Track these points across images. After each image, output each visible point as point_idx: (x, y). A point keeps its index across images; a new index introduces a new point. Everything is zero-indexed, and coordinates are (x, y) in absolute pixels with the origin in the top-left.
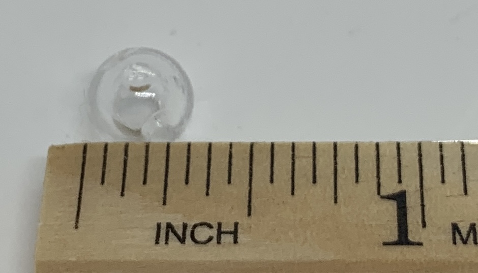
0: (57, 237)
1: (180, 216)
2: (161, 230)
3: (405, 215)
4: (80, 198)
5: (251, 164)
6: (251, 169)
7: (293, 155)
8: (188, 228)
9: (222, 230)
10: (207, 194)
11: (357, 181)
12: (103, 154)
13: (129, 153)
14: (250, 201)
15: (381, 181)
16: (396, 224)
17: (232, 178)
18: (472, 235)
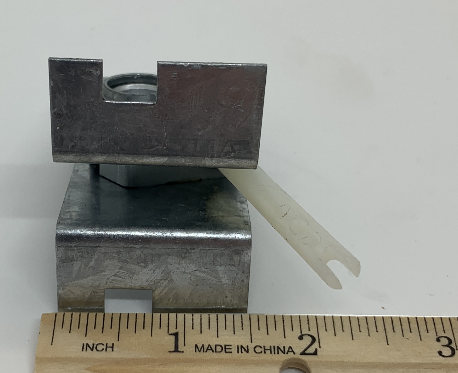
0: (44, 348)
1: (92, 341)
2: (84, 346)
3: (178, 341)
4: (53, 333)
5: (120, 321)
6: (120, 323)
7: (136, 318)
8: (95, 345)
9: (108, 346)
10: (103, 332)
11: (160, 328)
12: (63, 317)
13: (73, 317)
14: (119, 336)
15: (169, 328)
16: (174, 344)
17: (112, 326)
18: (202, 349)
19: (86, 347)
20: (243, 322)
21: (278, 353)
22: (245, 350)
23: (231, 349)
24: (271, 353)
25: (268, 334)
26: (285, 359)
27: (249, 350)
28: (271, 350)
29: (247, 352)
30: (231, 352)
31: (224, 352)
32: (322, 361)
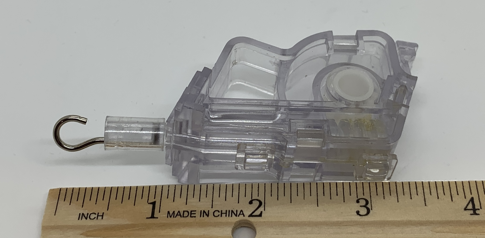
0: (49, 218)
1: (87, 211)
2: (80, 216)
3: (154, 209)
4: (57, 206)
6: (110, 195)
7: (124, 191)
8: (88, 215)
9: (99, 215)
10: (96, 204)
11: (142, 198)
12: (66, 191)
13: (74, 191)
14: (108, 206)
15: (149, 198)
16: (151, 212)
17: (104, 198)
18: (173, 214)
19: (82, 216)
20: (208, 191)
21: (232, 216)
22: (206, 214)
23: (195, 214)
24: (226, 216)
25: (226, 200)
26: (236, 221)
27: (209, 215)
28: (226, 213)
29: (208, 216)
30: (195, 217)
31: (190, 216)
32: (264, 222)
